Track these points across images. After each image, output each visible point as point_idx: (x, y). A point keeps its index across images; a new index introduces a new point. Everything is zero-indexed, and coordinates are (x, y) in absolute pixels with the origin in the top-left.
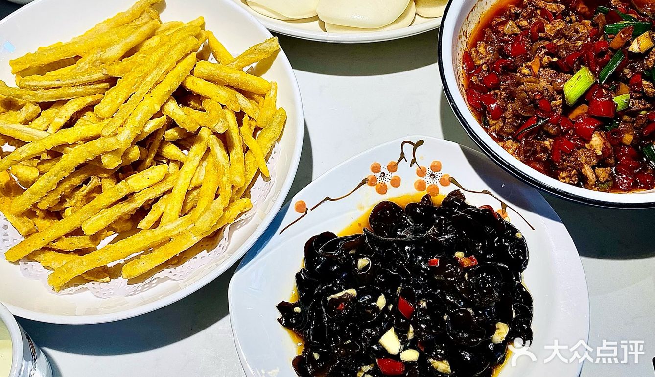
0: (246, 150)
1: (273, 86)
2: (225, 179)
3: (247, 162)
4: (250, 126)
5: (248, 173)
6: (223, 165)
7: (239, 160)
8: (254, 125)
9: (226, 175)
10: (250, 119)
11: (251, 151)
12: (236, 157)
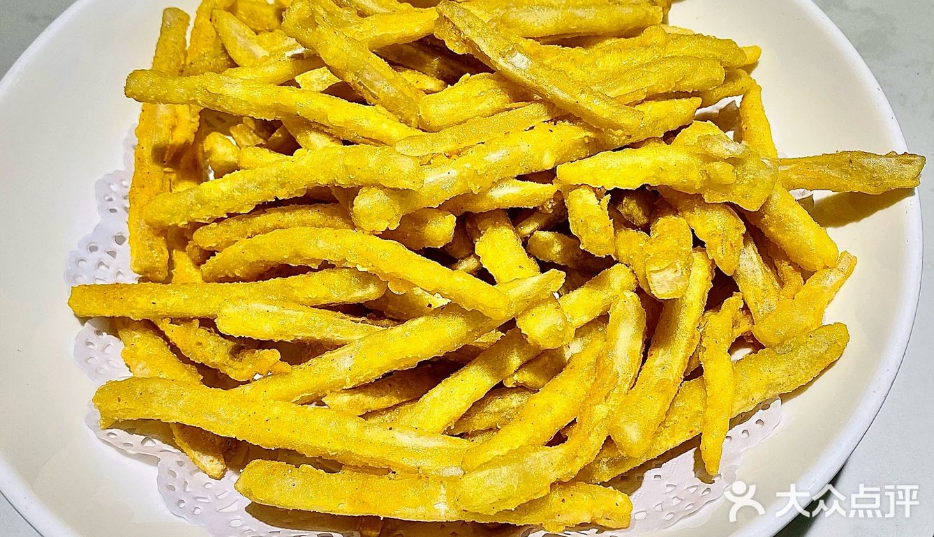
0: (695, 373)
1: (843, 265)
2: (601, 411)
3: (678, 404)
4: (735, 324)
5: (666, 432)
6: (617, 375)
7: (662, 386)
8: (744, 327)
9: (612, 403)
10: (743, 309)
11: (704, 385)
12: (659, 374)
